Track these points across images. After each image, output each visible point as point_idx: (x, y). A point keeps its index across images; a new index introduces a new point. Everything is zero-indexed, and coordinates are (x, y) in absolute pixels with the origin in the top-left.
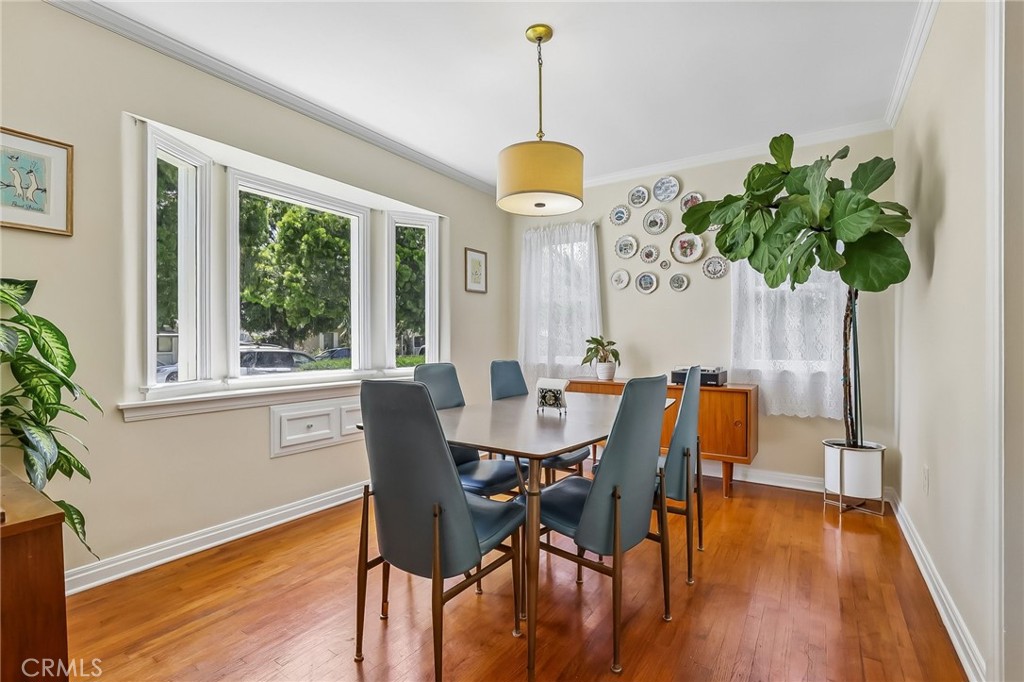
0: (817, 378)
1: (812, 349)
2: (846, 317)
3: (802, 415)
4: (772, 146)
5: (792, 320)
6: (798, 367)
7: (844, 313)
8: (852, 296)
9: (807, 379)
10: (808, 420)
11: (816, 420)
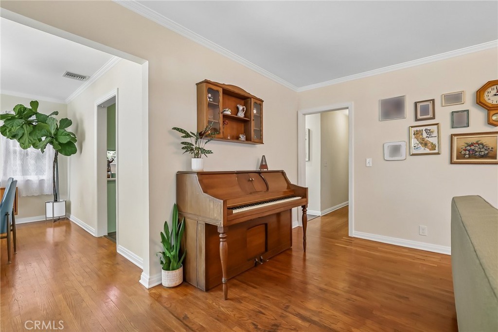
0: (41, 182)
1: (40, 171)
2: (54, 161)
3: (35, 195)
4: (30, 103)
5: (31, 162)
6: (34, 178)
7: (53, 160)
8: (56, 155)
9: (38, 182)
10: (38, 197)
11: (41, 196)
